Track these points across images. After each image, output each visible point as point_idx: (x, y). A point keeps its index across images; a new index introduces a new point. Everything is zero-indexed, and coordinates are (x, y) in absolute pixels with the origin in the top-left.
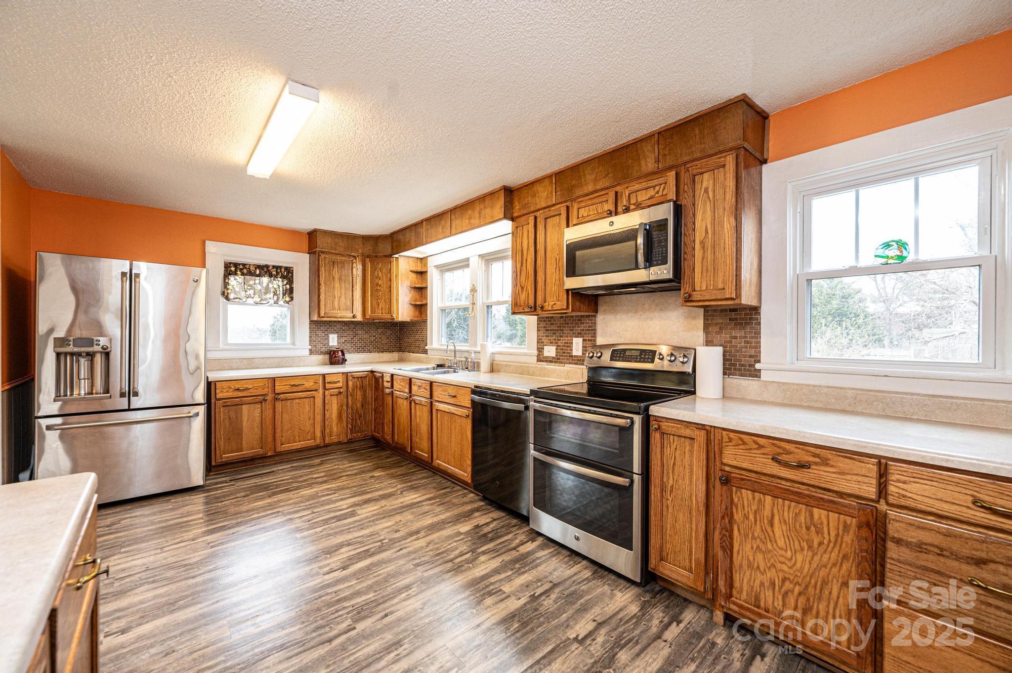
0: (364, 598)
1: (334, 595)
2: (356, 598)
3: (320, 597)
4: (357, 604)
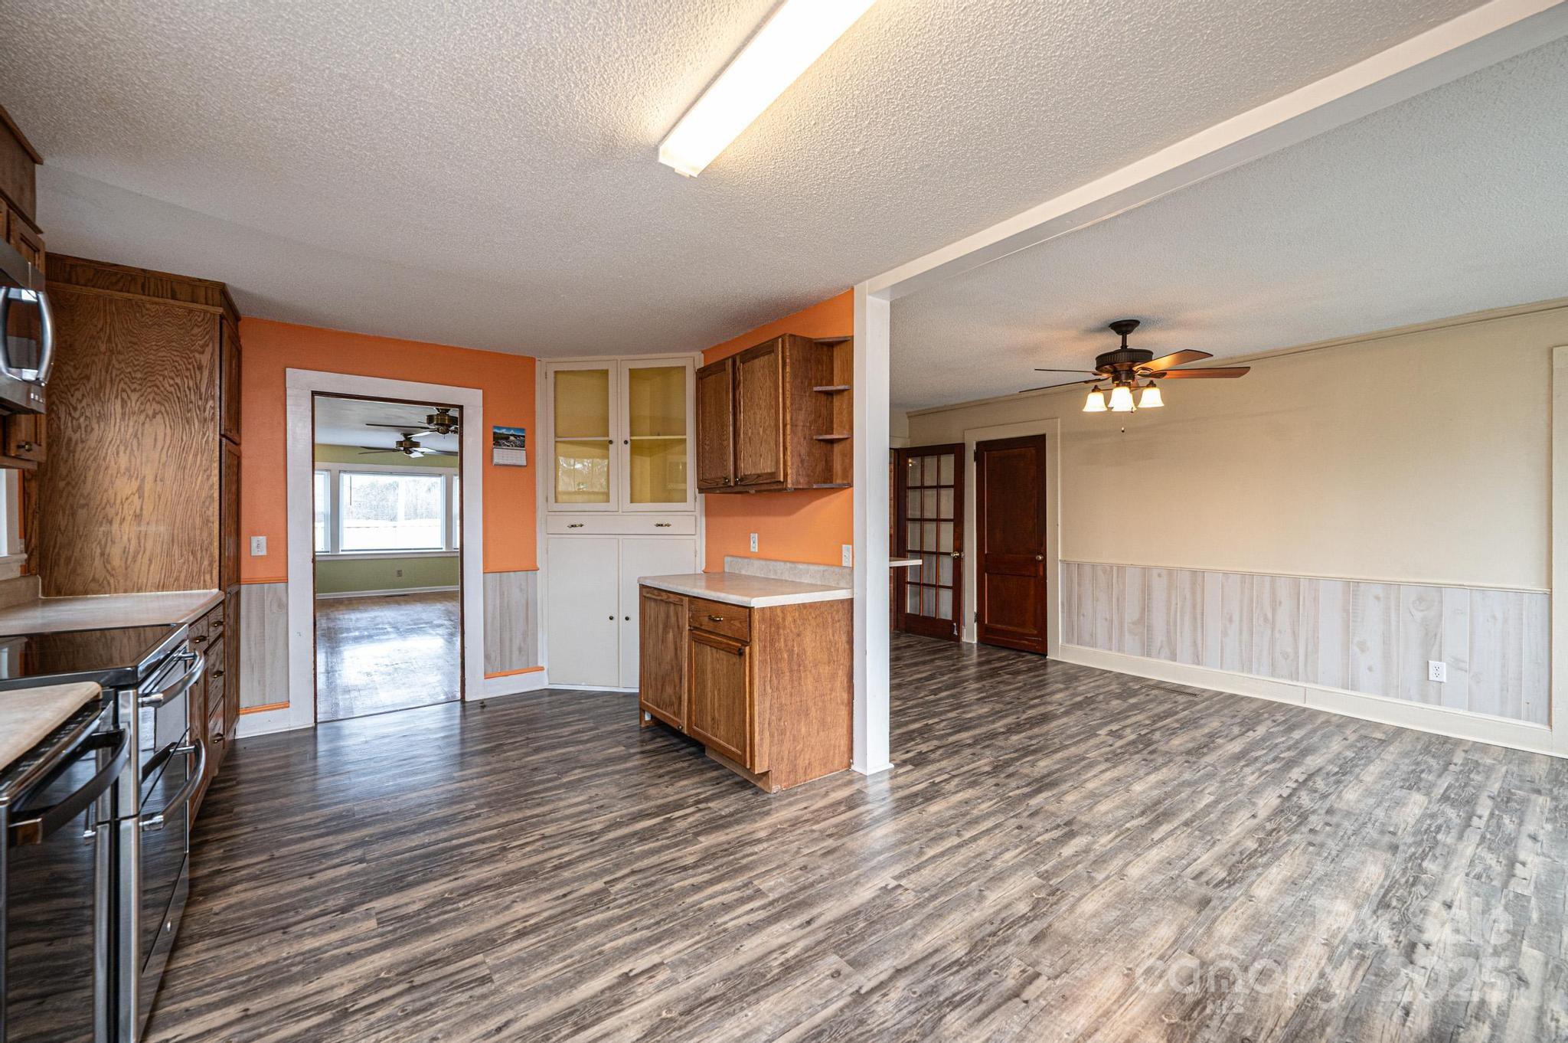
0: (593, 919)
1: (638, 926)
2: (603, 920)
3: (657, 923)
4: (602, 912)
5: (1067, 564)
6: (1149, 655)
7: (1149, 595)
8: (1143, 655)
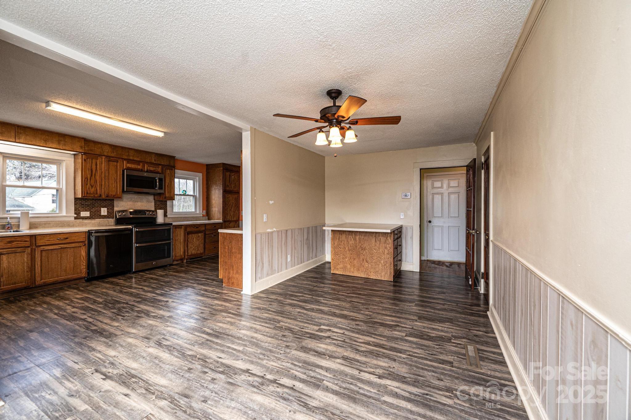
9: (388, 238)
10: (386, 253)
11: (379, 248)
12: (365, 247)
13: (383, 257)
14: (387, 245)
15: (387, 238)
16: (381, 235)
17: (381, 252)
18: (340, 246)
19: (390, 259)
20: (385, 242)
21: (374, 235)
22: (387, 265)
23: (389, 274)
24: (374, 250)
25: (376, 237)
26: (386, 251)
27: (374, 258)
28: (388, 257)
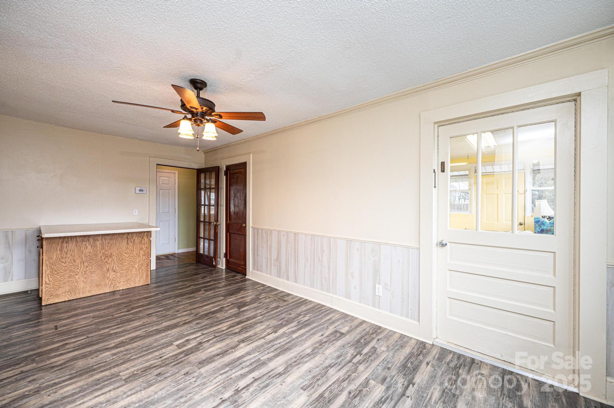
5: (253, 228)
6: (280, 277)
7: (280, 246)
8: (278, 277)
9: (145, 238)
10: (141, 255)
11: (132, 251)
12: (111, 253)
13: (137, 261)
14: (143, 246)
15: (143, 238)
16: (134, 235)
17: (135, 255)
18: (63, 260)
19: (146, 260)
20: (141, 243)
21: (126, 236)
22: (143, 268)
23: (145, 277)
24: (125, 255)
25: (128, 239)
26: (142, 253)
27: (124, 264)
28: (144, 259)
